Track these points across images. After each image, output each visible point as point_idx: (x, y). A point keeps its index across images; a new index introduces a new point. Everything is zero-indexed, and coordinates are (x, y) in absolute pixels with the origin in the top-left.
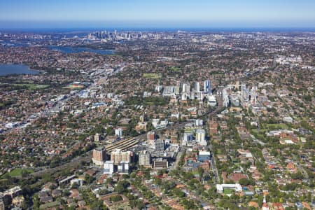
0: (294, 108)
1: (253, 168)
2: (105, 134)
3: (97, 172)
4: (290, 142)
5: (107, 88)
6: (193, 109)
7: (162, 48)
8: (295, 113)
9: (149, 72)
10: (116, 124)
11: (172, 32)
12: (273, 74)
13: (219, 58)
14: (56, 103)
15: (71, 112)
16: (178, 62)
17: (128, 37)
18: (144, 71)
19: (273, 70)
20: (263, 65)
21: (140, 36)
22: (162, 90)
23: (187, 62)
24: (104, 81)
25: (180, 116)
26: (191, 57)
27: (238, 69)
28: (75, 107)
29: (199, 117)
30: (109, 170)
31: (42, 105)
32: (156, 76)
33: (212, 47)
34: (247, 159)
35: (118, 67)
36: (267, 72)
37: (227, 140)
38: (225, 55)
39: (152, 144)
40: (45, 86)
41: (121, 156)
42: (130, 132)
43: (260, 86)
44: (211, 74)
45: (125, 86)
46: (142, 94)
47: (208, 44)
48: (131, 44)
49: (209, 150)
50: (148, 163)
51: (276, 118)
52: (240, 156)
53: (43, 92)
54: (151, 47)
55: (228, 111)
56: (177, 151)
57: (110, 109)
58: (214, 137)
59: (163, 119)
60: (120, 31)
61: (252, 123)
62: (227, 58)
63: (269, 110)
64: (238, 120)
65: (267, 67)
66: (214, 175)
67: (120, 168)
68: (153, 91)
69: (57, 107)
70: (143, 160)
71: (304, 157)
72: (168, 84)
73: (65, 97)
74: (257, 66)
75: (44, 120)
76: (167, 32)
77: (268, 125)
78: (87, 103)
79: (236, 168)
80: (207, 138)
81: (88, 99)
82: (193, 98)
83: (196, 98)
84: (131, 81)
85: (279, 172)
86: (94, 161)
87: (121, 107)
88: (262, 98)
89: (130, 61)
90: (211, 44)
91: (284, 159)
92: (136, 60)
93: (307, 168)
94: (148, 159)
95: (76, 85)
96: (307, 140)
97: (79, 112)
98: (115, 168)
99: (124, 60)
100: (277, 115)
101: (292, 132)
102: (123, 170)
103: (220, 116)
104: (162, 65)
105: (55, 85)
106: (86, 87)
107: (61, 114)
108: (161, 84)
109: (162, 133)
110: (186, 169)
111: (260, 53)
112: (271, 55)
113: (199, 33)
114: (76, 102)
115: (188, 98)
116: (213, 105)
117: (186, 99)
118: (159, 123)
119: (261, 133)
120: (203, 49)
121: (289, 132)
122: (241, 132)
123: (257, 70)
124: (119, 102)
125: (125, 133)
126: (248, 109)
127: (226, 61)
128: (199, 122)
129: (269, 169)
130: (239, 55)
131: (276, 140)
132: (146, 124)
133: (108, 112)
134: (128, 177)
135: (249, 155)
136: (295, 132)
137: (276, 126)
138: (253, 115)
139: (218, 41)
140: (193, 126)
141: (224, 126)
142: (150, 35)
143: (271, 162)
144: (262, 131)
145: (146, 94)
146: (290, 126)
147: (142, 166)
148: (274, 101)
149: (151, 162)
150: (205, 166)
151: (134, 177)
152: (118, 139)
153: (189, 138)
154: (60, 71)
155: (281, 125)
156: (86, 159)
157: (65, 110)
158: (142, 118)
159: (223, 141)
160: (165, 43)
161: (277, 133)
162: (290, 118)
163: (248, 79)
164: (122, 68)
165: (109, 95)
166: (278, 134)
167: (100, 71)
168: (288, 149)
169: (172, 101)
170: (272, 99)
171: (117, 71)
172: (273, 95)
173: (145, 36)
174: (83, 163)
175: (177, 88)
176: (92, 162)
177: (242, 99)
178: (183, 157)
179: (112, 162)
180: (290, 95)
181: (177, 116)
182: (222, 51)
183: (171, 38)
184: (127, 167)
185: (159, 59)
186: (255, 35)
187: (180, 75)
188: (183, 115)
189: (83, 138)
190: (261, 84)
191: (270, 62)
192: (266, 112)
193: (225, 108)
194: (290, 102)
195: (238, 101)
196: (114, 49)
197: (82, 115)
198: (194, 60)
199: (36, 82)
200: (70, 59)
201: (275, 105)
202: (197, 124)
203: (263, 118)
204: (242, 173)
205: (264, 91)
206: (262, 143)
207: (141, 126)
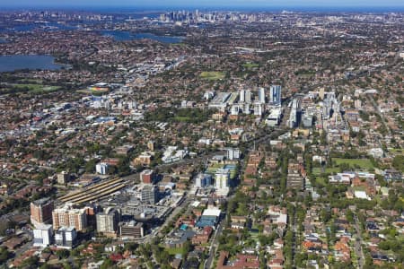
0: (393, 133)
1: (278, 245)
2: (80, 171)
3: (25, 242)
4: (361, 195)
6: (236, 131)
8: (393, 141)
10: (108, 153)
14: (48, 116)
15: (57, 132)
16: (261, 54)
17: (212, 18)
18: (204, 69)
19: (388, 69)
20: (377, 61)
21: (228, 17)
22: (212, 98)
23: (273, 55)
24: (140, 81)
25: (212, 141)
26: (282, 48)
27: (337, 67)
28: (68, 123)
30: (42, 241)
31: (23, 119)
35: (174, 62)
36: (378, 73)
37: (262, 188)
38: (330, 46)
40: (56, 88)
41: (68, 216)
43: (356, 95)
44: (297, 74)
45: (164, 90)
46: (180, 104)
47: (316, 27)
48: (210, 28)
49: (223, 206)
50: (111, 229)
51: (360, 150)
52: (267, 221)
54: (236, 33)
55: (290, 134)
56: (174, 205)
57: (116, 127)
58: (247, 180)
59: (182, 147)
61: (315, 158)
62: (333, 50)
63: (353, 135)
64: (298, 151)
65: (383, 64)
66: (207, 257)
68: (199, 99)
69: (44, 122)
71: (372, 226)
72: (226, 89)
73: (67, 107)
74: (368, 62)
75: (10, 143)
76: (268, 13)
78: (90, 117)
79: (252, 243)
80: (234, 183)
81: (98, 110)
82: (248, 112)
85: (315, 257)
87: (134, 125)
88: (351, 115)
90: (319, 29)
91: (336, 229)
92: (205, 50)
93: (369, 250)
94: (110, 222)
95: (98, 87)
96: (390, 192)
97: (69, 130)
99: (188, 51)
100: (362, 143)
101: (373, 176)
102: (64, 242)
103: (273, 142)
104: (236, 59)
105: (69, 87)
106: (111, 90)
108: (216, 88)
109: (170, 171)
110: (168, 242)
111: (382, 44)
112: (395, 46)
114: (78, 114)
115: (240, 111)
116: (272, 123)
117: (237, 113)
118: (174, 153)
119: (323, 176)
120: (305, 36)
121: (367, 175)
122: (294, 176)
123: (366, 68)
124: (137, 115)
125: (112, 171)
126: (321, 132)
127: (327, 55)
128: (235, 153)
129: (302, 249)
130: (350, 46)
131: (340, 190)
133: (110, 133)
134: (66, 253)
135: (283, 218)
136: (377, 177)
137: (351, 162)
138: (325, 144)
139: (331, 26)
140: (225, 159)
141: (271, 162)
142: (242, 16)
143: (314, 232)
145: (185, 104)
146: (376, 163)
147: (102, 233)
148: (368, 120)
149: (116, 228)
150: (200, 236)
151: (77, 254)
152: (97, 180)
153: (204, 182)
154: (92, 66)
155: (363, 162)
157: (52, 127)
158: (150, 145)
159: (255, 189)
160: (258, 28)
161: (345, 178)
162: (380, 150)
163: (344, 82)
164: (179, 61)
166: (348, 179)
168: (352, 208)
169: (215, 116)
170: (364, 115)
171: (168, 68)
172: (371, 109)
173: (235, 18)
175: (235, 95)
177: (319, 117)
180: (396, 110)
181: (208, 142)
182: (331, 39)
183: (270, 21)
184: (69, 237)
185: (236, 50)
186: (387, 17)
188: (217, 141)
189: (43, 176)
190: (359, 92)
191: (389, 57)
192: (346, 139)
193: (287, 130)
194: (392, 122)
195: (310, 119)
196: (185, 35)
197: (70, 137)
198: (283, 53)
200: (117, 49)
201: (367, 127)
202: (231, 158)
203: (339, 148)
204: (255, 254)
205: (358, 103)
206: (315, 195)
207: (142, 159)
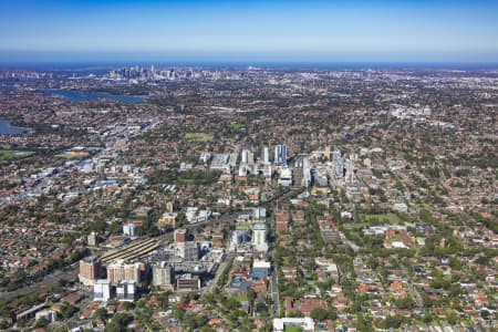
0: (411, 189)
1: (337, 289)
2: (107, 233)
3: (83, 297)
4: (399, 245)
5: (126, 157)
6: (252, 191)
7: (221, 93)
8: (413, 197)
9: (194, 131)
10: (127, 215)
11: (240, 68)
12: (385, 135)
13: (306, 109)
14: (39, 181)
15: (60, 197)
16: (242, 114)
17: (171, 75)
18: (187, 130)
19: (385, 128)
20: (372, 120)
21: (189, 74)
22: (210, 160)
23: (257, 115)
24: (122, 145)
25: (231, 202)
26: (264, 108)
27: (331, 127)
28: (67, 188)
29: (261, 204)
30: (102, 295)
31: (15, 185)
32: (205, 137)
33: (297, 91)
34: (329, 274)
35: (149, 124)
36: (376, 131)
37: (301, 243)
38: (315, 105)
39: (180, 249)
40: (28, 153)
41: (124, 271)
42: (148, 229)
43: (362, 154)
44: (290, 134)
45: (153, 153)
46: (179, 167)
47: (292, 86)
48: (174, 86)
49: (269, 259)
50: (168, 282)
51: (382, 205)
52: (318, 270)
53: (22, 162)
54: (204, 92)
55: (308, 194)
56: (218, 261)
57: (122, 191)
58: (282, 236)
59: (203, 208)
60: (160, 67)
61: (343, 214)
62: (318, 108)
63: (372, 192)
64: (323, 208)
65: (377, 123)
66: (272, 303)
67: (120, 291)
68: (196, 161)
69: (39, 187)
70: (160, 278)
71: (419, 271)
72: (222, 150)
73: (56, 172)
74: (362, 122)
75: (14, 209)
76: (232, 69)
77: (368, 217)
78: (87, 182)
79: (310, 289)
80: (270, 238)
81: (91, 174)
82: (256, 173)
83: (261, 172)
84: (164, 145)
85: (376, 297)
86: (82, 279)
87: (140, 188)
88: (364, 173)
89: (168, 114)
90: (296, 86)
91: (387, 274)
92: (178, 111)
93: (423, 289)
94: (167, 275)
95: (76, 151)
96: (426, 241)
97: (72, 195)
98: (113, 290)
99: (159, 112)
100: (384, 200)
101: (404, 228)
102: (126, 295)
103: (294, 201)
104: (216, 119)
105: (43, 151)
106: (92, 154)
107: (43, 199)
108: (211, 150)
109: (199, 231)
110: (229, 291)
111: (369, 101)
112: (385, 104)
113: (279, 70)
114: (71, 179)
115: (248, 172)
116: (286, 183)
117: (245, 174)
118: (197, 213)
119: (356, 230)
120: (284, 95)
121: (400, 228)
122: (326, 228)
123: (361, 127)
124: (139, 180)
125: (140, 232)
126: (339, 190)
127: (316, 114)
128: (260, 212)
129: (361, 292)
130: (337, 105)
131: (378, 242)
132: (176, 215)
133: (118, 196)
134: (132, 306)
135: (332, 267)
136: (409, 229)
137: (380, 218)
138: (347, 201)
139: (307, 83)
140: (251, 218)
141: (299, 218)
142: (205, 73)
143: (366, 279)
144: (359, 226)
145: (184, 167)
146: (402, 218)
147: (159, 286)
148: (382, 177)
149: (173, 281)
150: (259, 287)
151: (143, 305)
152: (127, 241)
153: (241, 239)
154: (57, 130)
155: (389, 216)
156: (69, 276)
157: (51, 193)
158: (170, 206)
159: (294, 244)
160: (227, 86)
161: (380, 230)
162: (404, 205)
163: (345, 142)
164: (154, 123)
165: (125, 168)
166: (382, 232)
167: (119, 129)
168: (394, 257)
169: (223, 177)
170: (378, 174)
171: (145, 130)
172: (382, 167)
173: (197, 75)
174: (63, 283)
175: (234, 156)
176: (78, 280)
177: (332, 175)
178: (226, 272)
179: (108, 280)
180: (407, 168)
181: (228, 202)
182: (313, 98)
183: (237, 78)
184: (131, 290)
185: (213, 110)
186: (365, 74)
187: (242, 135)
188: (236, 201)
189: (70, 239)
190: (364, 151)
191: (382, 115)
192: (367, 196)
193: (304, 189)
194: (406, 179)
195: (325, 177)
196: (147, 94)
197: (76, 202)
198: (267, 112)
199: (15, 147)
200: (76, 110)
201: (382, 184)
202: (257, 216)
203: (362, 205)
204: (318, 298)
205: (367, 162)
206: (355, 247)
207: (167, 220)
